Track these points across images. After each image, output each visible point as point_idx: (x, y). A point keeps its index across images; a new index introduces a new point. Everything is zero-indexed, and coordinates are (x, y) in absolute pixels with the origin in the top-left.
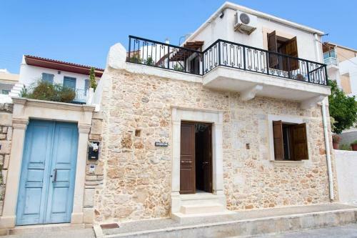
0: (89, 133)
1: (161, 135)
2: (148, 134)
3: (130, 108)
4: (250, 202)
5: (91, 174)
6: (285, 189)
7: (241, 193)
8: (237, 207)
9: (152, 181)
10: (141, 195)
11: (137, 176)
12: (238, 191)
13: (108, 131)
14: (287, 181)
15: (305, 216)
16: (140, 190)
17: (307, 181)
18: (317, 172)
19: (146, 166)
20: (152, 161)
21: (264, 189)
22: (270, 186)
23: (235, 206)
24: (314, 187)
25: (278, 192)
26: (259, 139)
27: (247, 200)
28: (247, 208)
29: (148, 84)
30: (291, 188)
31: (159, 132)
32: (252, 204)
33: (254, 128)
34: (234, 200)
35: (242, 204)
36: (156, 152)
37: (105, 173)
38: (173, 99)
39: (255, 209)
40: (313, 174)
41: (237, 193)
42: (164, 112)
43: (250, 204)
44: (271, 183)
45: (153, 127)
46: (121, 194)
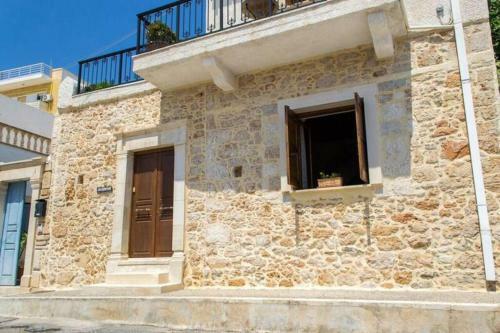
0: (41, 188)
1: (106, 178)
2: (91, 179)
3: (74, 150)
4: (237, 274)
5: (40, 233)
6: (325, 249)
7: (221, 256)
8: (213, 282)
9: (94, 240)
10: (83, 257)
11: (79, 234)
12: (215, 254)
13: (55, 182)
14: (331, 233)
15: (265, 303)
16: (83, 251)
17: (395, 230)
18: (435, 206)
19: (88, 220)
20: (95, 213)
21: (269, 251)
22: (282, 244)
23: (210, 279)
24: (420, 245)
25: (304, 257)
26: (261, 154)
27: (232, 269)
28: (231, 284)
29: (95, 115)
30: (340, 249)
31: (104, 173)
32: (242, 277)
33: (252, 134)
34: (208, 268)
35: (222, 278)
36: (99, 200)
37: (50, 231)
38: (122, 124)
39: (247, 287)
40: (418, 213)
41: (212, 257)
42: (110, 146)
43: (238, 278)
44: (284, 237)
45: (97, 169)
46: (64, 256)
